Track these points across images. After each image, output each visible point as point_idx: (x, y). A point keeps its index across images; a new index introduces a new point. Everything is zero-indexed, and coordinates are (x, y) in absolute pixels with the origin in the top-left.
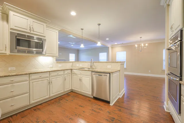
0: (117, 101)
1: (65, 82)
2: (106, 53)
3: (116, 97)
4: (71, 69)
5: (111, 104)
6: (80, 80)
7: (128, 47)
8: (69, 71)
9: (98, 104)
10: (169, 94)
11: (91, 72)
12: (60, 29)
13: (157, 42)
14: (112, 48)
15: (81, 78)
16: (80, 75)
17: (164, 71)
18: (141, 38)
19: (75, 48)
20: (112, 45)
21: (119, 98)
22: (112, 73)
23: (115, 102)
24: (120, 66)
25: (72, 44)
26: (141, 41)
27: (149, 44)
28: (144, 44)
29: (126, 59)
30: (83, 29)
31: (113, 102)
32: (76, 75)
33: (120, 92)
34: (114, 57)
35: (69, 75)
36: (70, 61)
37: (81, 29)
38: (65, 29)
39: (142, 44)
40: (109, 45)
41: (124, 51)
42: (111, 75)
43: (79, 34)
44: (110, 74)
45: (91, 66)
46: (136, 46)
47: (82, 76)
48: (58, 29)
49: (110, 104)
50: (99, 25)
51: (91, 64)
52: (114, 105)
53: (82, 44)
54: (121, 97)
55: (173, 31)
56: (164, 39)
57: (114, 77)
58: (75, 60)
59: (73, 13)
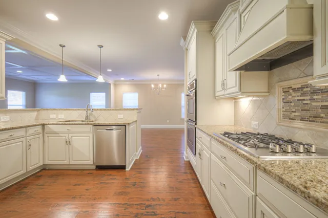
0: (135, 164)
1: (28, 151)
2: (104, 94)
3: (133, 159)
4: (43, 125)
5: (128, 169)
6: (68, 143)
7: (141, 86)
8: (39, 129)
9: (106, 174)
10: (188, 142)
11: (91, 126)
12: (10, 39)
13: (176, 83)
14: (115, 85)
15: (71, 140)
16: (67, 135)
17: (183, 119)
18: (158, 75)
19: (28, 78)
20: (115, 81)
21: (136, 159)
22: (129, 124)
23: (133, 165)
24: (136, 116)
25: (20, 69)
26: (158, 80)
27: (168, 85)
28: (163, 85)
29: (137, 105)
30: (64, 46)
31: (129, 164)
32: (57, 135)
33: (137, 152)
34: (119, 101)
35: (37, 136)
36: (9, 108)
37: (60, 45)
38: (24, 40)
39: (160, 85)
40: (111, 81)
41: (134, 92)
42: (127, 127)
43: (55, 55)
44: (125, 126)
45: (87, 117)
46: (153, 86)
47: (71, 135)
48: (7, 37)
49: (126, 170)
50: (101, 47)
51: (87, 114)
52: (132, 168)
53: (63, 74)
54: (138, 158)
55: (190, 78)
56: (183, 81)
57: (130, 130)
58: (27, 106)
59: (52, 17)
